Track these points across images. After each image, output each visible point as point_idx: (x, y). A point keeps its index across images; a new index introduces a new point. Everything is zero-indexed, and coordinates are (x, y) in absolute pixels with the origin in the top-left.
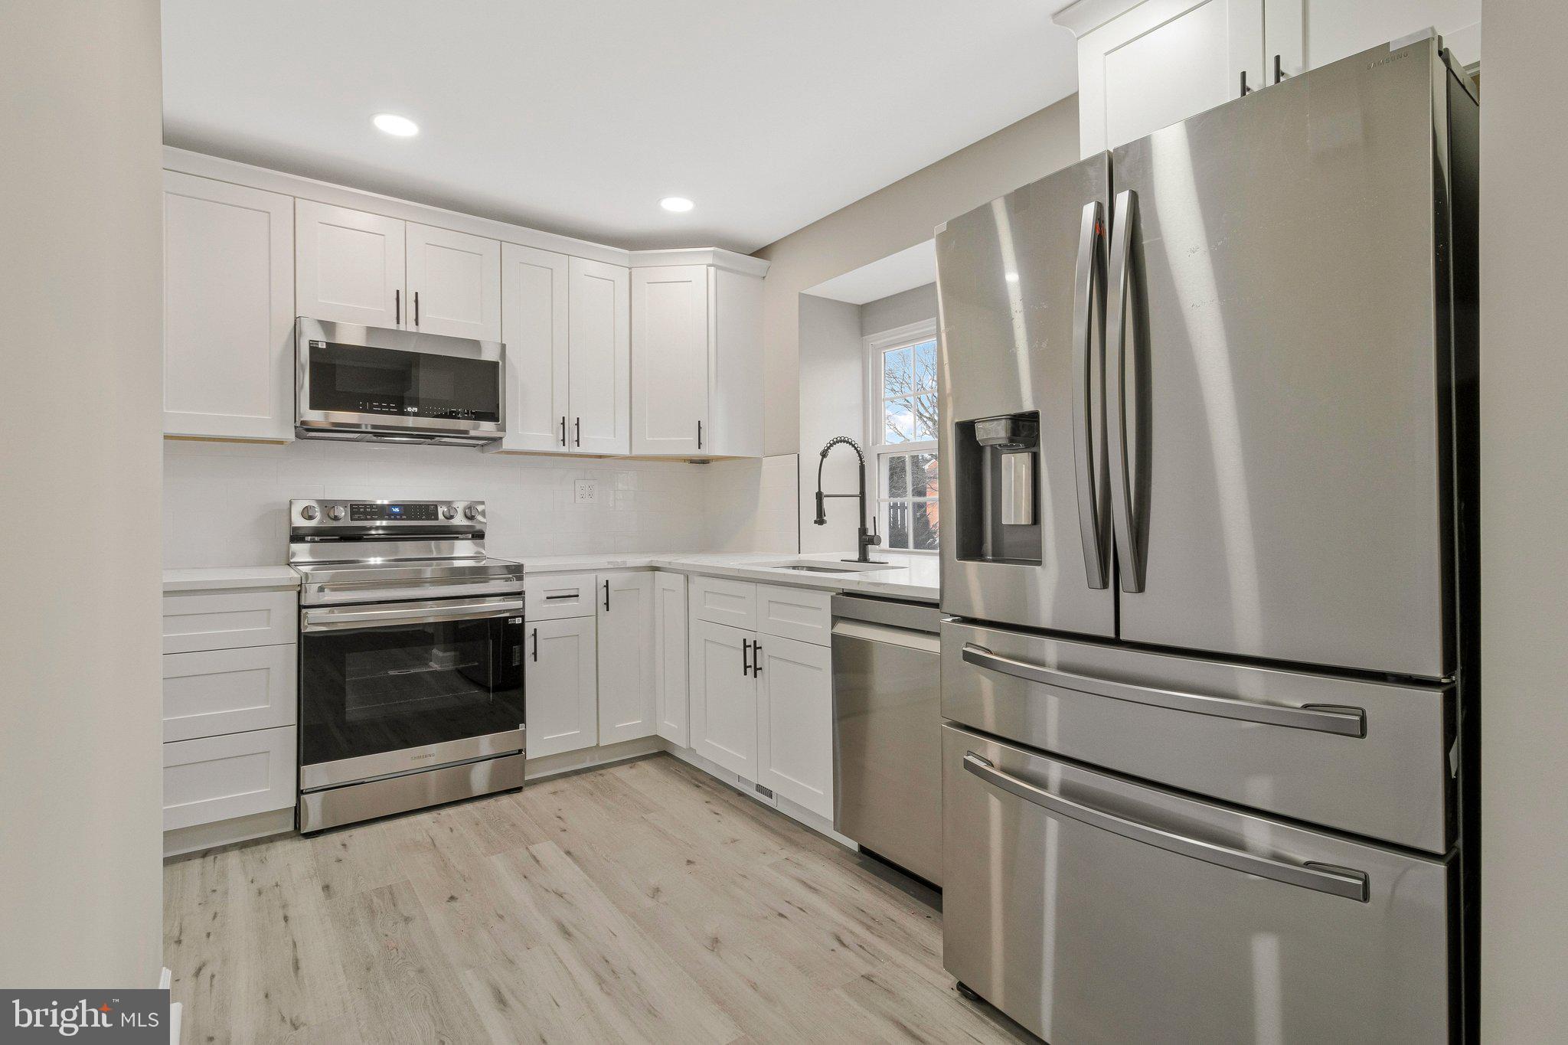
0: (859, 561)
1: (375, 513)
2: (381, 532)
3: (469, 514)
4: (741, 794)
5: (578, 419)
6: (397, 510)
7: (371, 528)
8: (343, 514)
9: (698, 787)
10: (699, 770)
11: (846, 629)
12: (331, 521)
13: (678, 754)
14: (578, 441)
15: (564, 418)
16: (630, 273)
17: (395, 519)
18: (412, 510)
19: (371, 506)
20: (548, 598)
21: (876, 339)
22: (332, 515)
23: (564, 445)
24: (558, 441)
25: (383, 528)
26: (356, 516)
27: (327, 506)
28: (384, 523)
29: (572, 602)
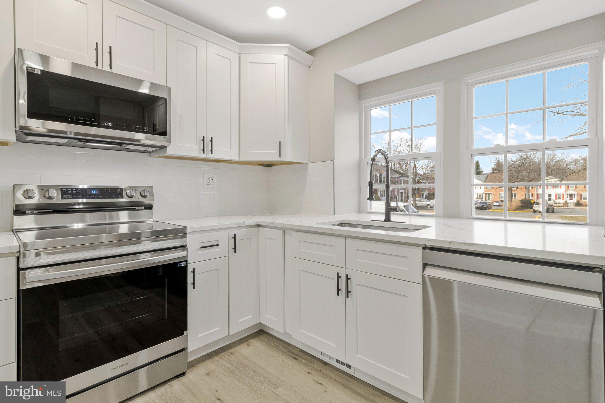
0: (385, 221)
1: (79, 194)
2: (81, 206)
3: (143, 194)
4: (325, 364)
5: (212, 137)
6: (93, 192)
7: (75, 204)
8: (56, 195)
9: (296, 359)
10: (289, 344)
11: (431, 272)
12: (47, 200)
13: (271, 332)
14: (212, 151)
15: (204, 136)
16: (240, 57)
17: (94, 198)
18: (105, 192)
19: (77, 189)
20: (201, 248)
21: (366, 103)
22: (47, 195)
23: (204, 153)
24: (200, 150)
25: (83, 204)
26: (66, 196)
27: (44, 189)
28: (85, 201)
29: (214, 249)
